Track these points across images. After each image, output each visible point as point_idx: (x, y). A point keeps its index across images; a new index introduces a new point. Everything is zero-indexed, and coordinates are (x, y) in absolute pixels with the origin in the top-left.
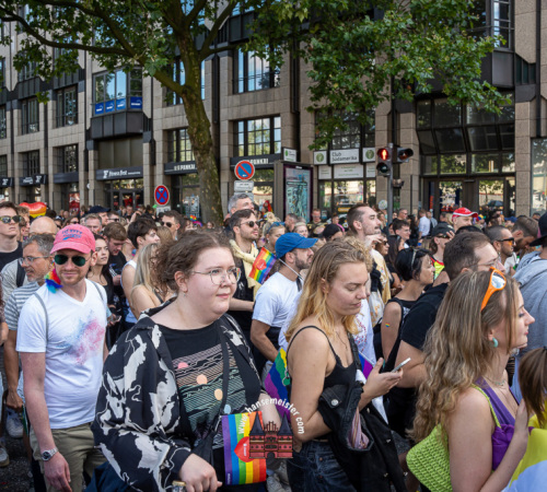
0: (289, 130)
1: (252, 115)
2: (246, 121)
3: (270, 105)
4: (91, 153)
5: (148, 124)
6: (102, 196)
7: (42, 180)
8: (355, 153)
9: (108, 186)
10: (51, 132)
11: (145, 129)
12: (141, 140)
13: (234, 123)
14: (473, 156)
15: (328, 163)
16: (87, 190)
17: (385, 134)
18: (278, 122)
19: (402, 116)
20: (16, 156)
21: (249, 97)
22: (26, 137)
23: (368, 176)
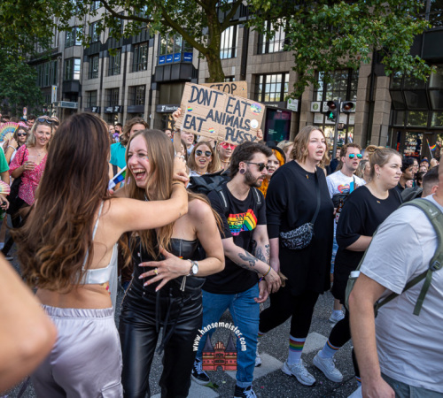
1: (269, 71)
2: (265, 75)
3: (282, 64)
4: (154, 92)
5: (195, 73)
6: (160, 124)
7: (119, 110)
9: (165, 117)
10: (127, 74)
11: (193, 77)
13: (256, 76)
14: (434, 114)
15: (321, 112)
16: (149, 119)
17: (365, 91)
18: (287, 76)
19: (379, 78)
20: (103, 91)
21: (269, 56)
22: (111, 78)
23: (351, 122)
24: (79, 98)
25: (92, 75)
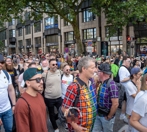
0: (98, 32)
1: (88, 28)
2: (86, 30)
3: (93, 25)
4: (45, 39)
5: (60, 31)
6: (47, 50)
8: (117, 38)
9: (49, 48)
10: (34, 34)
11: (59, 32)
12: (58, 35)
13: (83, 30)
16: (43, 49)
17: (125, 32)
18: (95, 30)
19: (130, 27)
20: (25, 40)
21: (87, 23)
22: (27, 35)
23: (120, 44)
24: (16, 43)
25: (20, 35)
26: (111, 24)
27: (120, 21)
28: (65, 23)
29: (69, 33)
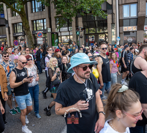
0: (48, 23)
3: (42, 16)
5: (7, 22)
8: (67, 28)
11: (6, 24)
13: (33, 21)
14: (97, 28)
15: (60, 31)
18: (45, 20)
19: (79, 18)
21: (36, 14)
23: (70, 34)
26: (60, 15)
27: (69, 12)
28: (12, 13)
29: (17, 24)
